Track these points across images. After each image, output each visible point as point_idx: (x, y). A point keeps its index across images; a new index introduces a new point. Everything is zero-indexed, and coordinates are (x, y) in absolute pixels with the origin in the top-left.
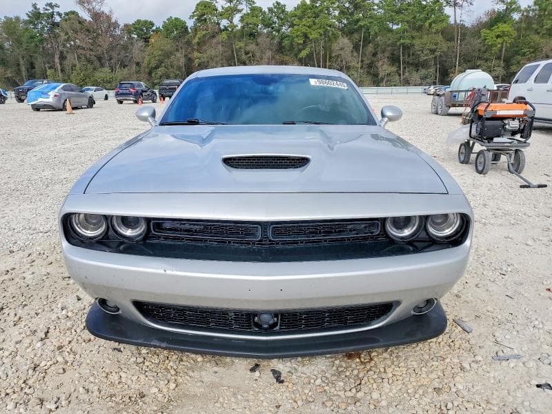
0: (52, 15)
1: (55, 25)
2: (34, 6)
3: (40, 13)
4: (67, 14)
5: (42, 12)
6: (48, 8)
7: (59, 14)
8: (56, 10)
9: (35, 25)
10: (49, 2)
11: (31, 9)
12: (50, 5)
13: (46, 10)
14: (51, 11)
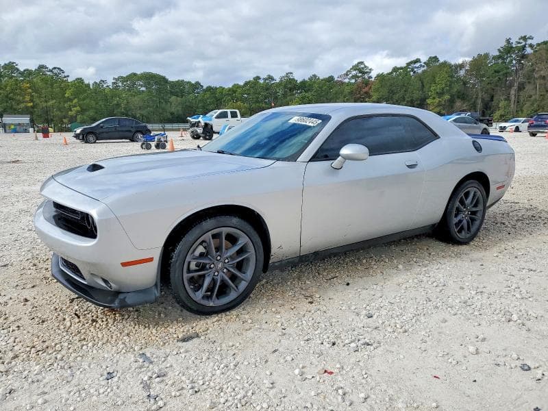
0: (524, 48)
1: (524, 57)
2: (508, 41)
3: (512, 47)
4: (538, 45)
5: (514, 46)
6: (521, 41)
7: (531, 46)
8: (529, 42)
9: (504, 59)
10: (523, 36)
11: (504, 44)
12: (524, 38)
13: (519, 43)
14: (524, 44)
